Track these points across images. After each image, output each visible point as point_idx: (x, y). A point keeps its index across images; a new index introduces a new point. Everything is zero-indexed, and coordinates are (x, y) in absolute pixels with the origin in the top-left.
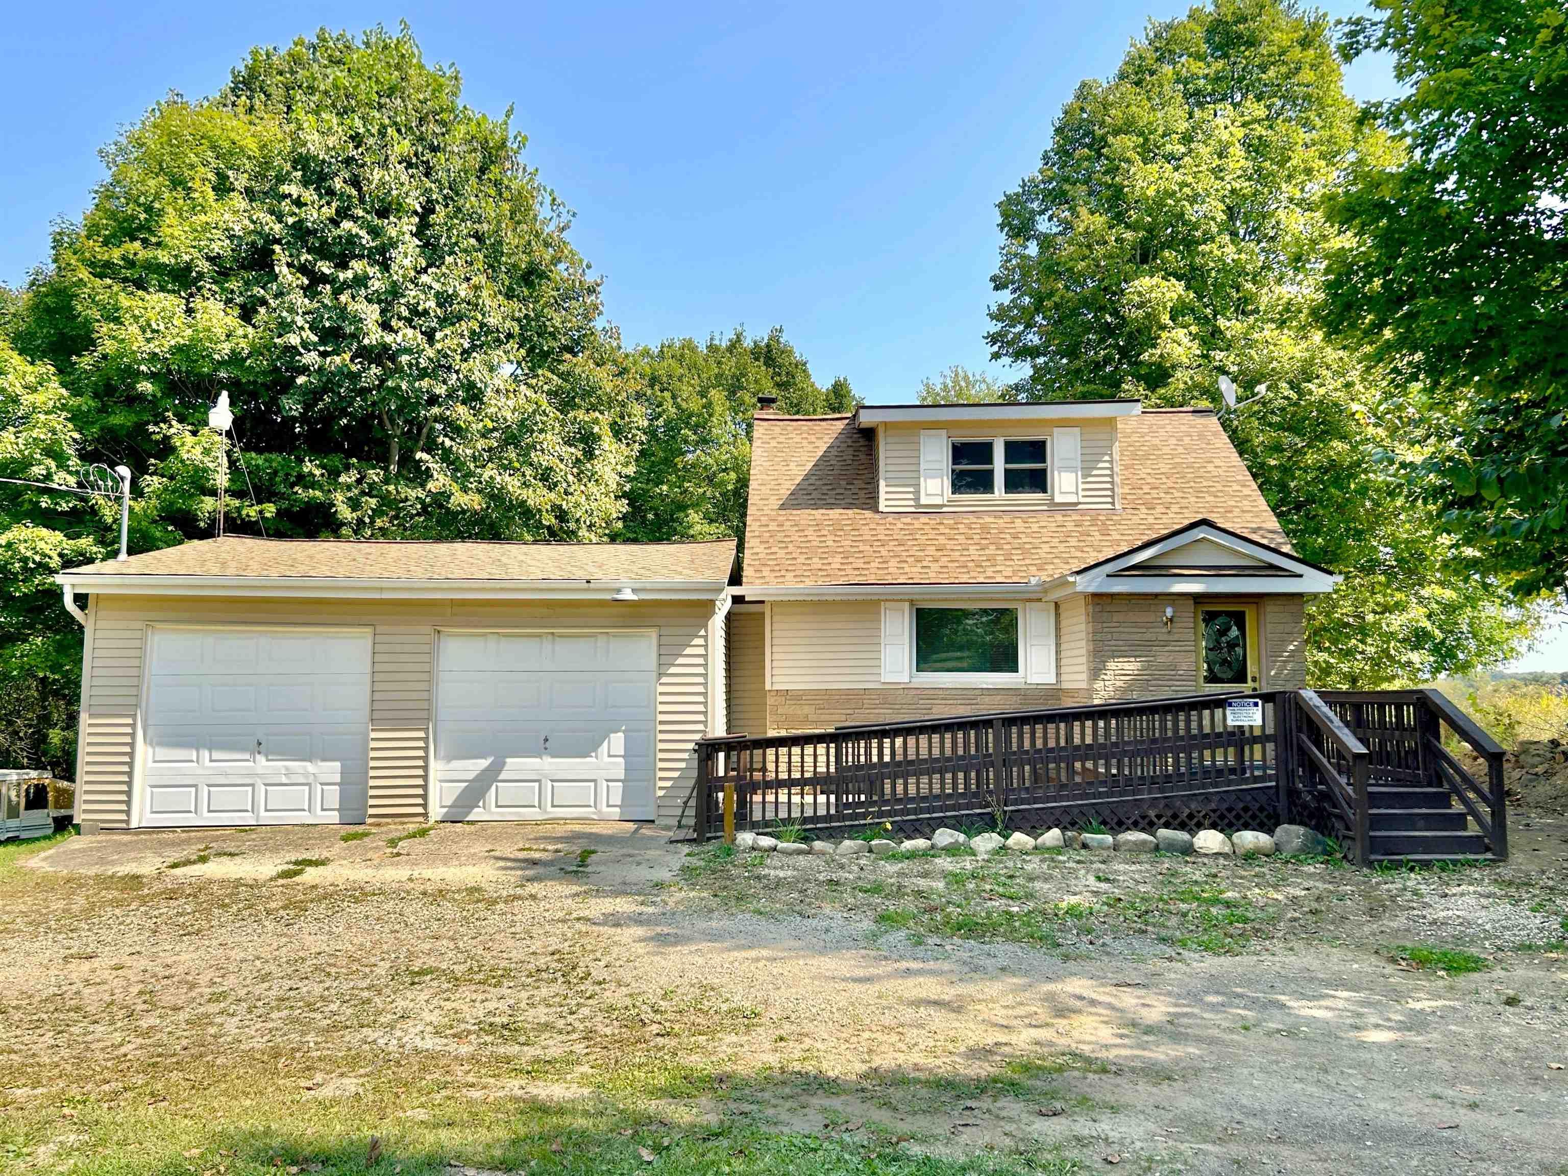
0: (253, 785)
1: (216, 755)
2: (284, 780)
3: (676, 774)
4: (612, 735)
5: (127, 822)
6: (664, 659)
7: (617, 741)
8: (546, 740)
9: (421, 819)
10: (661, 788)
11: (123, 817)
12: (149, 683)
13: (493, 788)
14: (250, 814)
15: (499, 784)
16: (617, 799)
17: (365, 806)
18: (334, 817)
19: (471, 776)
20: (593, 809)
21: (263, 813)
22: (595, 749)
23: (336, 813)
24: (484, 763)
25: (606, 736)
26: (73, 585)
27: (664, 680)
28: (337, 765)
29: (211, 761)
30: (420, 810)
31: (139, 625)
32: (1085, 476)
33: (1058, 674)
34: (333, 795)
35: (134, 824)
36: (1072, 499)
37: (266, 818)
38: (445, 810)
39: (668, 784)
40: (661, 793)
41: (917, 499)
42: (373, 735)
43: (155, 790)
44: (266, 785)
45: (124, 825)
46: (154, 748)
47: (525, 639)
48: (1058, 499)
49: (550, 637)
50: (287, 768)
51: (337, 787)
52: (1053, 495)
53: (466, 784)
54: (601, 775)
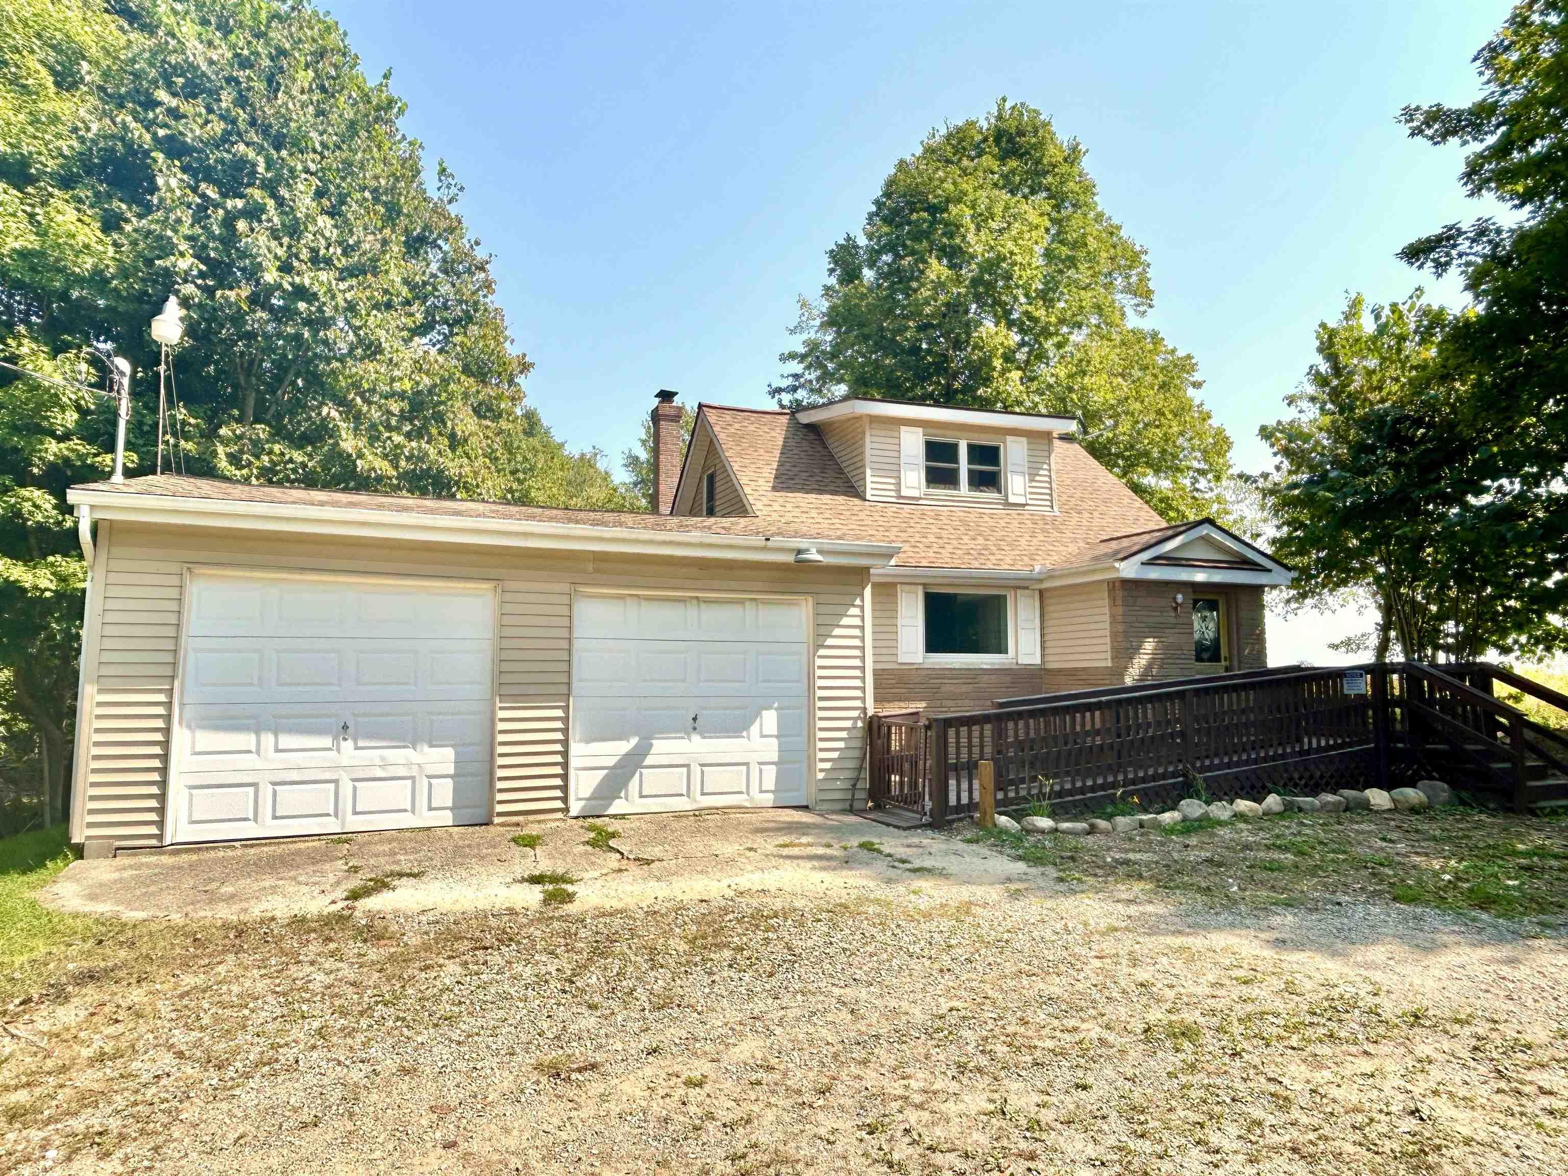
0: (336, 782)
1: (286, 741)
2: (380, 773)
3: (835, 755)
4: (764, 713)
5: (160, 837)
6: (822, 630)
7: (770, 720)
8: (695, 719)
9: (560, 815)
10: (821, 770)
11: (153, 830)
12: (186, 650)
13: (637, 775)
14: (333, 819)
15: (644, 771)
16: (770, 782)
17: (491, 802)
18: (447, 818)
19: (611, 762)
20: (745, 796)
21: (350, 817)
22: (747, 728)
23: (448, 813)
24: (624, 747)
25: (758, 714)
26: (92, 507)
27: (822, 652)
28: (449, 753)
29: (277, 750)
30: (559, 804)
31: (174, 568)
32: (1031, 481)
33: (1043, 656)
34: (445, 792)
35: (168, 840)
36: (1022, 500)
37: (354, 823)
38: (583, 803)
39: (828, 765)
40: (821, 776)
41: (899, 491)
42: (501, 714)
43: (195, 792)
44: (353, 780)
45: (154, 842)
46: (193, 732)
47: (668, 604)
48: (1012, 499)
49: (695, 602)
50: (382, 758)
51: (449, 780)
52: (1006, 496)
53: (605, 772)
54: (753, 758)
